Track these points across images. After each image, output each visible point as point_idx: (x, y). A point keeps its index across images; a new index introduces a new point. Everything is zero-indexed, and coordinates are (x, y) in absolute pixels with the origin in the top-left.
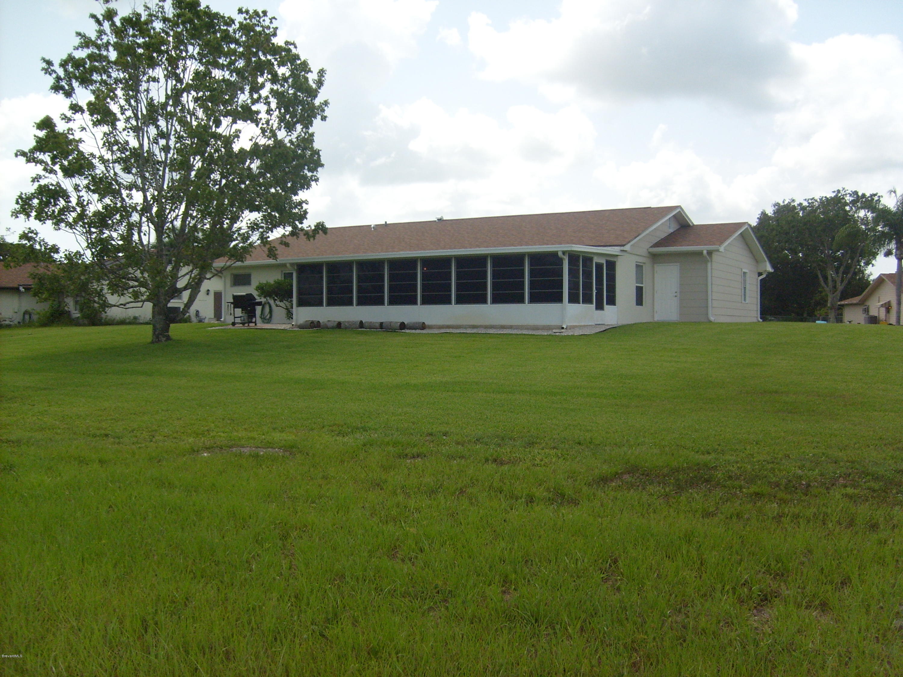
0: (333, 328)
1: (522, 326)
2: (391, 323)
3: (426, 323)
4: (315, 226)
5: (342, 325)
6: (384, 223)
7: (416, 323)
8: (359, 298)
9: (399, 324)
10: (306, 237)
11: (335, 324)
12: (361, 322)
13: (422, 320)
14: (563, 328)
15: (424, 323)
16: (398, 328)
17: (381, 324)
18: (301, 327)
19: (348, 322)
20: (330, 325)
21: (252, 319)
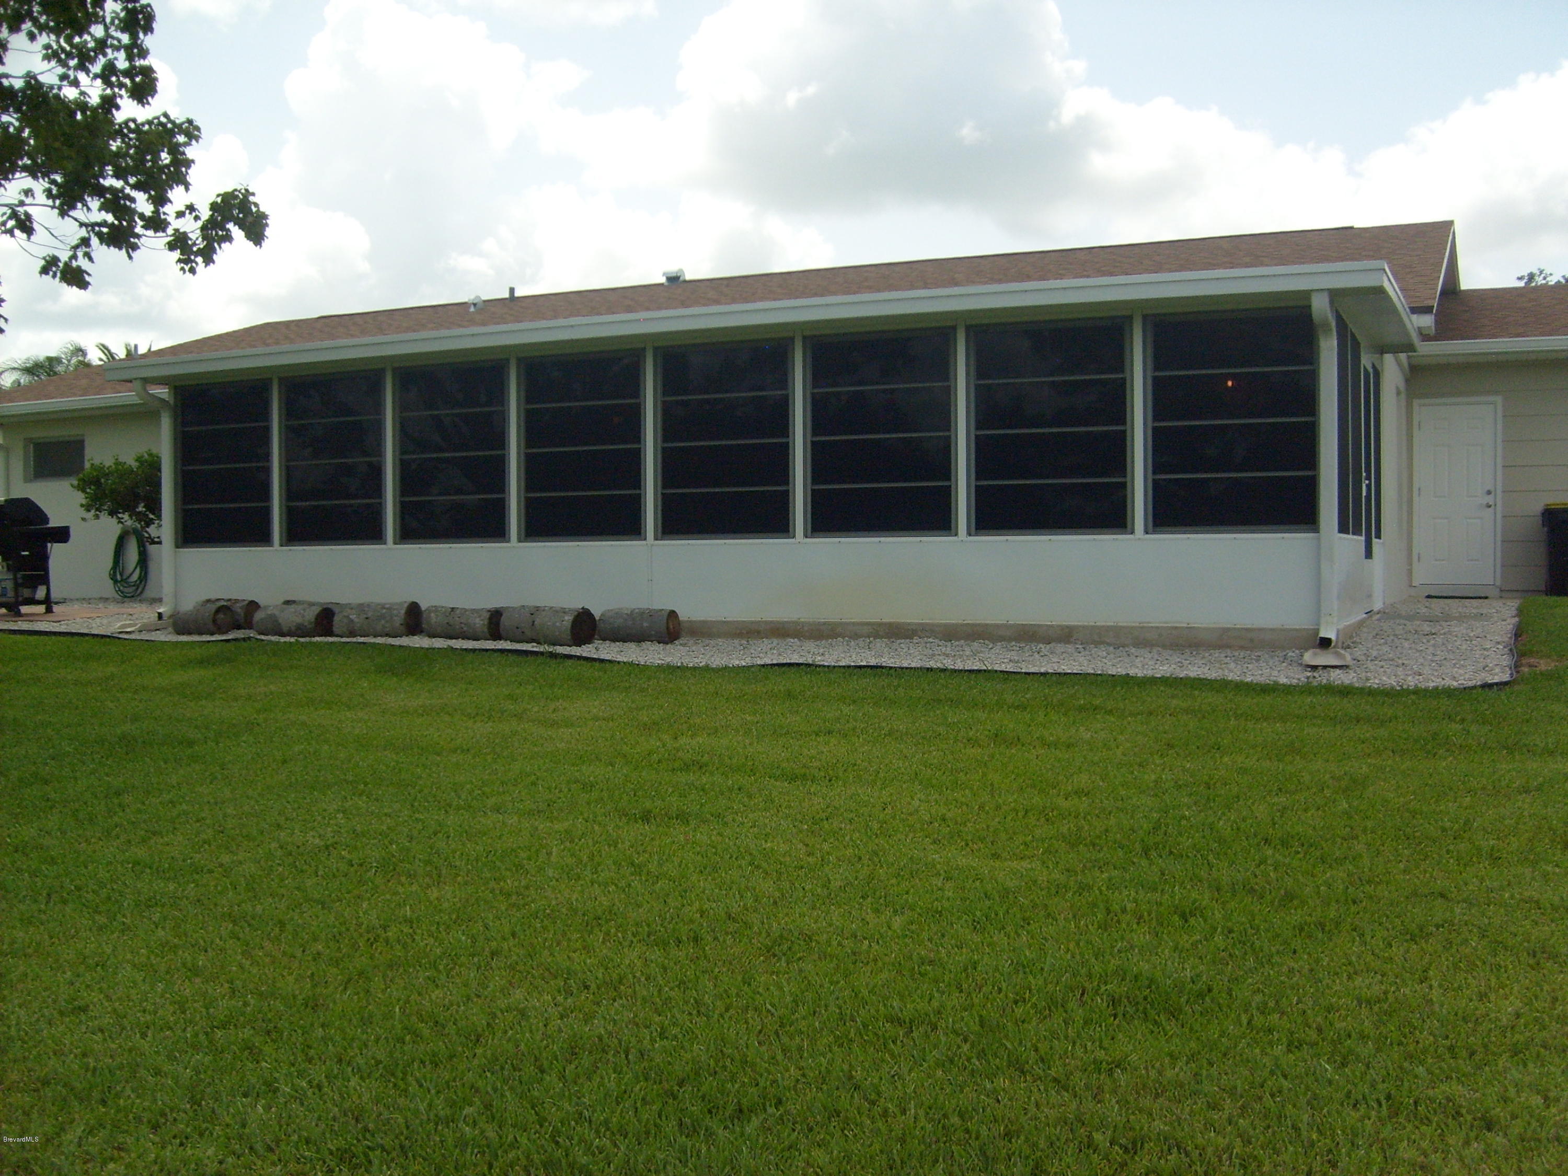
0: (300, 631)
1: (1117, 630)
2: (536, 611)
3: (683, 615)
4: (214, 207)
5: (337, 619)
6: (506, 295)
7: (642, 613)
8: (405, 510)
9: (569, 618)
10: (177, 254)
11: (310, 615)
12: (414, 610)
13: (662, 602)
14: (1325, 643)
15: (672, 614)
16: (567, 636)
17: (496, 616)
18: (182, 625)
19: (361, 608)
20: (290, 618)
21: (35, 588)
